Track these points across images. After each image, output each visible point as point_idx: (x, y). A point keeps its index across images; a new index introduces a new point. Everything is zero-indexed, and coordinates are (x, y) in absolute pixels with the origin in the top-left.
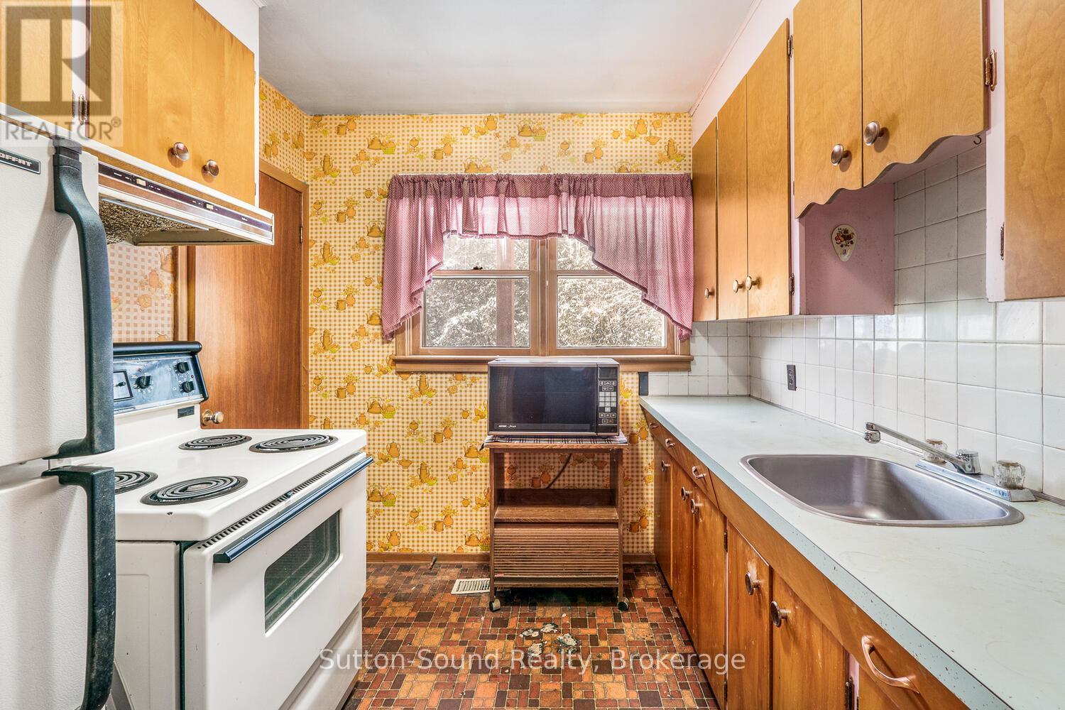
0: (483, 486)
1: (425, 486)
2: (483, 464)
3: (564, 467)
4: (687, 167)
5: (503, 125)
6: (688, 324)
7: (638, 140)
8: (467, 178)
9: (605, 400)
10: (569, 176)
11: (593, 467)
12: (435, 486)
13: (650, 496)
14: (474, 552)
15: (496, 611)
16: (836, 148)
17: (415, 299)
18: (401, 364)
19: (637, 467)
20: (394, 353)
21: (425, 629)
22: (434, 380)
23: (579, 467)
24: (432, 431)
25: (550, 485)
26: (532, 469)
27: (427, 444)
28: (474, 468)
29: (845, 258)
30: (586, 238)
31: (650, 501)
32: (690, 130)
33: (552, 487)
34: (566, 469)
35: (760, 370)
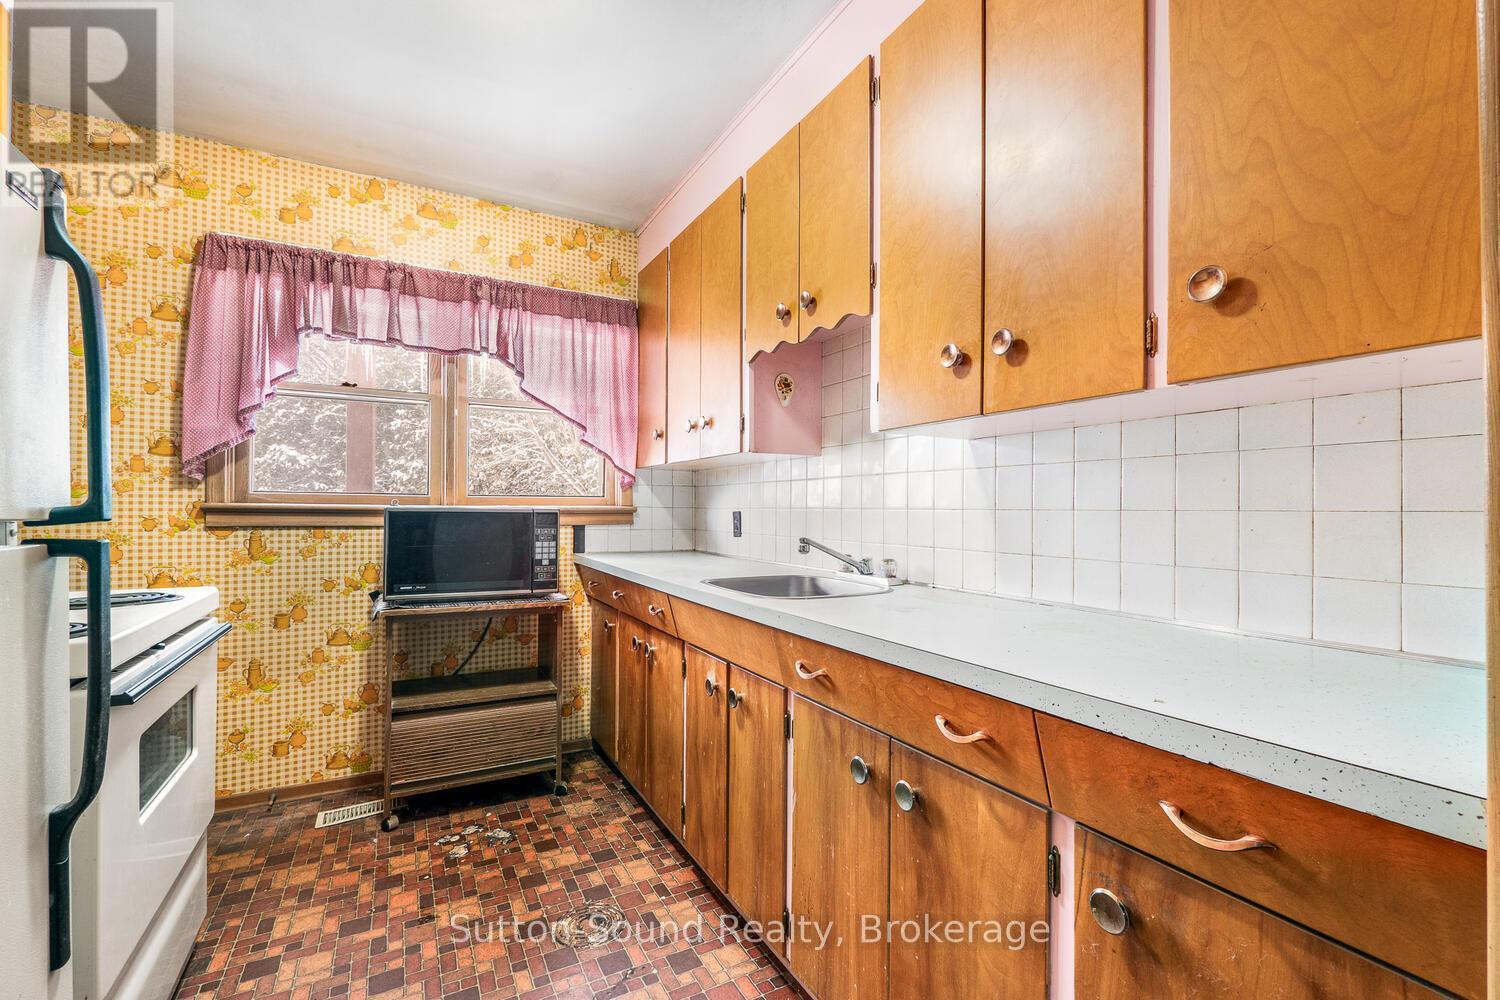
0: (357, 683)
1: (257, 694)
2: (357, 653)
3: (477, 647)
4: (632, 294)
5: (393, 196)
6: (631, 470)
7: (576, 252)
8: (339, 259)
9: (542, 550)
10: (490, 280)
11: (516, 643)
12: (275, 692)
13: (586, 671)
14: (341, 776)
15: (392, 830)
16: (781, 307)
17: (245, 419)
18: (215, 516)
19: (571, 638)
20: (203, 499)
21: (286, 871)
22: (276, 539)
23: (497, 644)
24: (271, 613)
25: (458, 671)
26: (432, 653)
27: (262, 632)
28: (342, 660)
29: (786, 403)
30: (511, 360)
31: (585, 677)
32: (636, 253)
33: (460, 673)
34: (480, 648)
35: (705, 522)
